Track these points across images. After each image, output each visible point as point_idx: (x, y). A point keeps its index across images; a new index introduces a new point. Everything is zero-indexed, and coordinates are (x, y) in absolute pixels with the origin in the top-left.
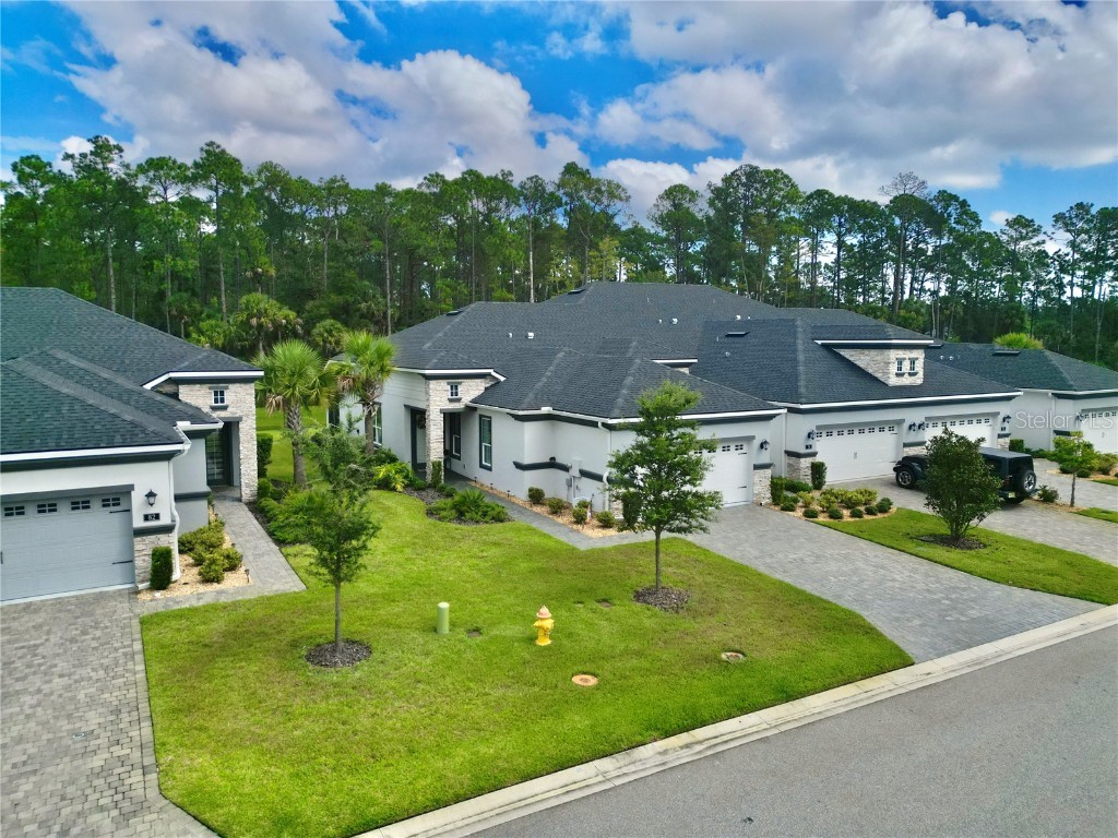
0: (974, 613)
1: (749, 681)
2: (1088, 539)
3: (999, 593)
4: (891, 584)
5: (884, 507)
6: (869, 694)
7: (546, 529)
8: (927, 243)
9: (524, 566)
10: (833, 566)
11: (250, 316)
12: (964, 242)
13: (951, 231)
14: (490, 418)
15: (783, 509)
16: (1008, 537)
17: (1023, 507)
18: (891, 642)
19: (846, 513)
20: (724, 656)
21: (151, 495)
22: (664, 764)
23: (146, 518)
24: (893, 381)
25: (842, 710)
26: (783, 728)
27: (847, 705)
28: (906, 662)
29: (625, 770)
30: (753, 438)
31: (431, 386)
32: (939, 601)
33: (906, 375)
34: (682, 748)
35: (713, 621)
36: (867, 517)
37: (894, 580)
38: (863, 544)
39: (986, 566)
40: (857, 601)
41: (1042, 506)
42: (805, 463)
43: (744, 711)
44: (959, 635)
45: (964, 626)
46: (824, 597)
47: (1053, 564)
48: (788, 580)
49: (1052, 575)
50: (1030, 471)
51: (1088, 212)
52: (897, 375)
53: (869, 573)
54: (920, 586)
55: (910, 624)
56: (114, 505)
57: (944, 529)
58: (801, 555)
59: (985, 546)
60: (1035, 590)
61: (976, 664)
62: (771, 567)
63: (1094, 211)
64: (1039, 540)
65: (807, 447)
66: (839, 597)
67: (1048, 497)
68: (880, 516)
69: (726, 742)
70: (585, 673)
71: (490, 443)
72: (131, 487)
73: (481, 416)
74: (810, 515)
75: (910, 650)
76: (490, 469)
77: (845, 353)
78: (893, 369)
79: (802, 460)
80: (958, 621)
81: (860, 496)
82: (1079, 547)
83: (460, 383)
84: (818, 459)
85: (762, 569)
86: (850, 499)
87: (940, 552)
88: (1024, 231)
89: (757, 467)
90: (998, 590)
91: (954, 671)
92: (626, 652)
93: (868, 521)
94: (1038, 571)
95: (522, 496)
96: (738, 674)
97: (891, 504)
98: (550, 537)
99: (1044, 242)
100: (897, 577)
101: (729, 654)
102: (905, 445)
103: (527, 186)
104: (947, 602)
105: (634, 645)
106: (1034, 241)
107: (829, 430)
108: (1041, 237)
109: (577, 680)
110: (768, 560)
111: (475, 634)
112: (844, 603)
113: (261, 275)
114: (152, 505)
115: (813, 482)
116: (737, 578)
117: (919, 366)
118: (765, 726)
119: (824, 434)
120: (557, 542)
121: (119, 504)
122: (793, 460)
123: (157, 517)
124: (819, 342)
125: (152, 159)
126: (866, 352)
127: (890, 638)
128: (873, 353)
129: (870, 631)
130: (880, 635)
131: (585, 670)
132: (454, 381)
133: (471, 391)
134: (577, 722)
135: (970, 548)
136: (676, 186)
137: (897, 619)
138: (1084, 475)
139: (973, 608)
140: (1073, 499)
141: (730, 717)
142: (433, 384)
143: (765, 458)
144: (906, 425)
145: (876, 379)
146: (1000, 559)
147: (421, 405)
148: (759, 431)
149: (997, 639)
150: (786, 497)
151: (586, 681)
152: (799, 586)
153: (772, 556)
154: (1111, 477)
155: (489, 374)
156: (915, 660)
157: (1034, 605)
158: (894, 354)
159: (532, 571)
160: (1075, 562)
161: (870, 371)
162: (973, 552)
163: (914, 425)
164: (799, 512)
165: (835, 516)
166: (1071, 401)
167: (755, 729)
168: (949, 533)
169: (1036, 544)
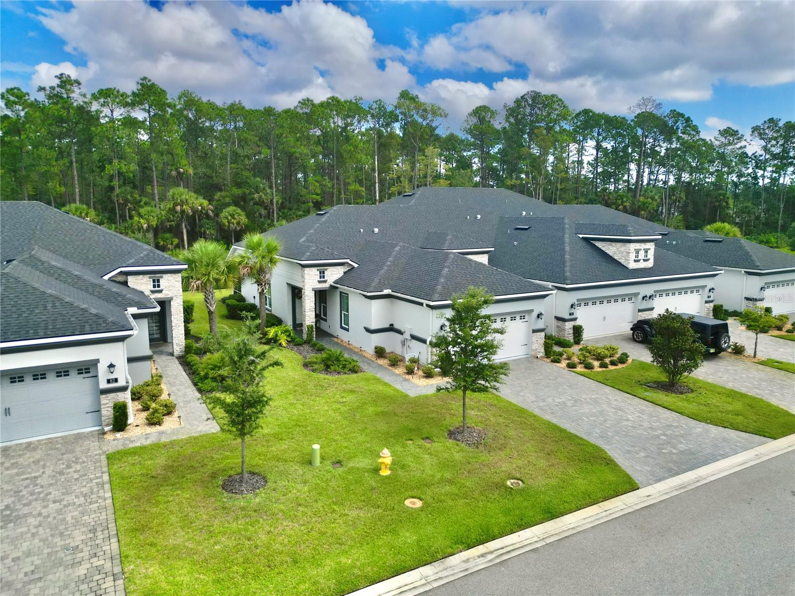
0: (682, 447)
1: (525, 504)
2: (764, 384)
3: (700, 430)
4: (625, 423)
5: (623, 359)
6: (608, 513)
7: (387, 379)
8: (661, 147)
9: (371, 410)
10: (586, 409)
11: (176, 205)
12: (688, 147)
13: (678, 139)
14: (348, 294)
15: (552, 361)
16: (708, 383)
17: (720, 358)
18: (623, 471)
19: (596, 364)
20: (509, 483)
21: (111, 366)
22: (466, 570)
23: (109, 381)
24: (632, 265)
25: (589, 526)
26: (548, 541)
27: (592, 522)
28: (634, 488)
29: (440, 575)
30: (532, 311)
31: (306, 272)
32: (658, 437)
33: (642, 261)
34: (479, 557)
35: (502, 454)
36: (611, 367)
37: (628, 420)
38: (607, 389)
39: (692, 408)
40: (602, 437)
41: (734, 357)
42: (569, 325)
43: (522, 527)
44: (671, 465)
45: (674, 457)
46: (578, 434)
47: (738, 406)
48: (554, 421)
49: (737, 415)
50: (726, 334)
51: (776, 125)
52: (635, 261)
53: (611, 414)
54: (646, 424)
55: (637, 456)
56: (86, 373)
57: (664, 378)
58: (563, 400)
59: (692, 391)
60: (725, 427)
61: (682, 488)
62: (543, 410)
63: (781, 124)
64: (730, 386)
65: (570, 314)
66: (589, 434)
67: (738, 351)
68: (620, 366)
69: (509, 552)
70: (413, 497)
71: (348, 312)
72: (98, 361)
73: (341, 293)
74: (571, 366)
75: (637, 478)
76: (347, 330)
77: (599, 245)
78: (632, 256)
79: (567, 323)
80: (671, 453)
81: (606, 352)
82: (757, 391)
83: (326, 270)
84: (578, 323)
85: (537, 412)
86: (599, 354)
87: (661, 396)
88: (731, 139)
89: (534, 331)
90: (699, 428)
91: (666, 493)
92: (442, 481)
93: (611, 371)
94: (728, 412)
95: (370, 351)
96: (518, 499)
97: (628, 357)
98: (390, 386)
99: (745, 147)
100: (630, 417)
101: (512, 481)
102: (640, 311)
103: (373, 107)
104: (664, 438)
105: (448, 475)
106: (738, 146)
107: (586, 302)
108: (743, 143)
109: (408, 502)
110: (541, 404)
111: (338, 465)
112: (592, 440)
113: (182, 174)
114: (112, 373)
115: (574, 338)
116: (519, 419)
117: (651, 255)
118: (536, 539)
119: (583, 304)
120: (396, 390)
121: (89, 372)
122: (560, 323)
123: (116, 380)
124: (581, 236)
125: (102, 90)
126: (614, 244)
127: (623, 467)
128: (619, 245)
129: (610, 463)
130: (616, 465)
131: (415, 495)
132: (322, 269)
133: (334, 274)
134: (408, 537)
135: (682, 393)
136: (480, 107)
137: (629, 452)
138: (764, 331)
139: (681, 443)
140: (755, 352)
141: (512, 532)
142: (307, 271)
143: (540, 324)
144: (640, 297)
145: (620, 263)
146: (702, 402)
147: (298, 284)
148: (537, 306)
149: (696, 468)
150: (554, 352)
151: (414, 503)
152: (562, 426)
153: (544, 400)
154: (783, 333)
155: (347, 263)
156: (640, 485)
157: (725, 440)
158: (633, 247)
159: (377, 414)
160: (754, 404)
161: (616, 258)
162: (684, 396)
163: (646, 296)
164: (564, 364)
165: (589, 367)
166: (758, 277)
167: (529, 542)
168: (667, 380)
169: (729, 390)
